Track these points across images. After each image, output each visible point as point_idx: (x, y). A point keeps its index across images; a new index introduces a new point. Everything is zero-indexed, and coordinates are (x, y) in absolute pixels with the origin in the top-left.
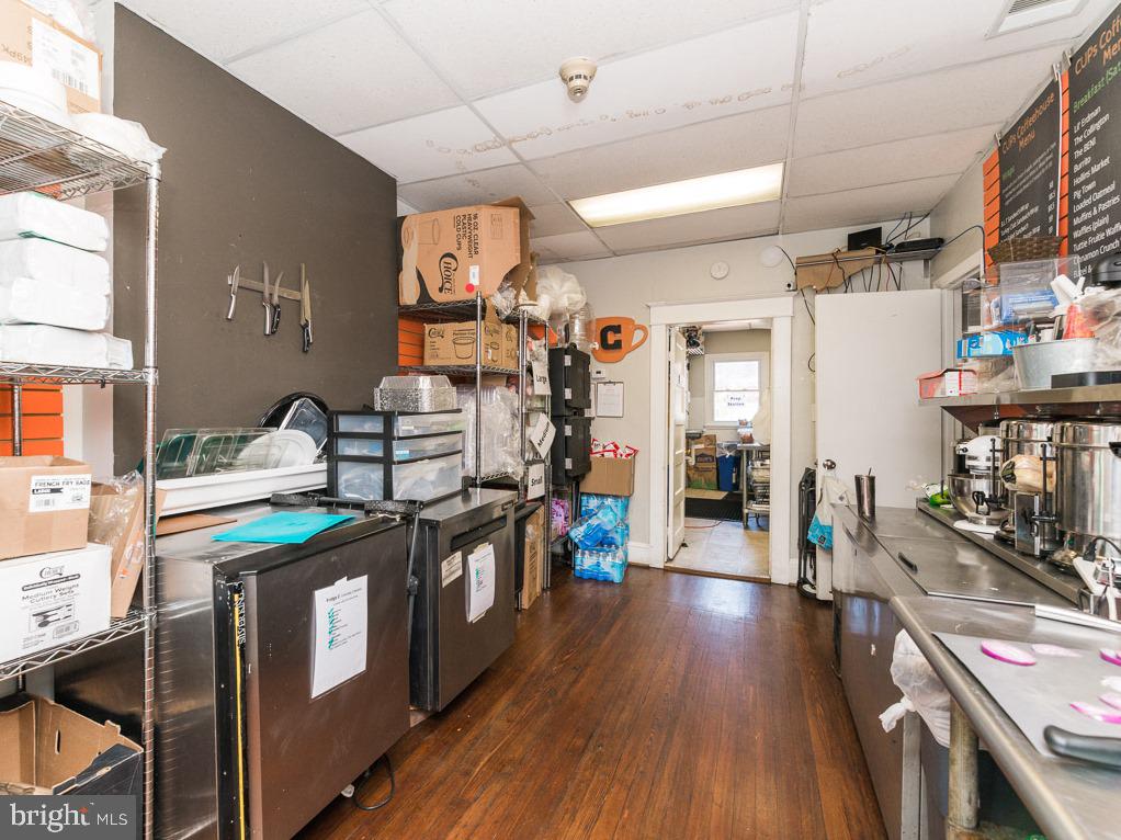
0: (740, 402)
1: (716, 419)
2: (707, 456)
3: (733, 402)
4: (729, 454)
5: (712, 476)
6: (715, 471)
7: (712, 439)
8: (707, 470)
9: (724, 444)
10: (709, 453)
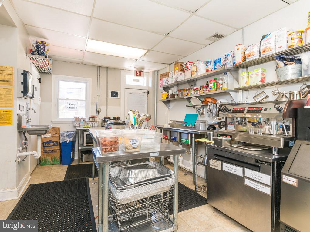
0: (75, 106)
1: (60, 117)
2: (53, 142)
3: (71, 106)
4: (68, 140)
5: (57, 155)
6: (59, 152)
7: (56, 130)
8: (54, 151)
9: (65, 134)
10: (54, 140)
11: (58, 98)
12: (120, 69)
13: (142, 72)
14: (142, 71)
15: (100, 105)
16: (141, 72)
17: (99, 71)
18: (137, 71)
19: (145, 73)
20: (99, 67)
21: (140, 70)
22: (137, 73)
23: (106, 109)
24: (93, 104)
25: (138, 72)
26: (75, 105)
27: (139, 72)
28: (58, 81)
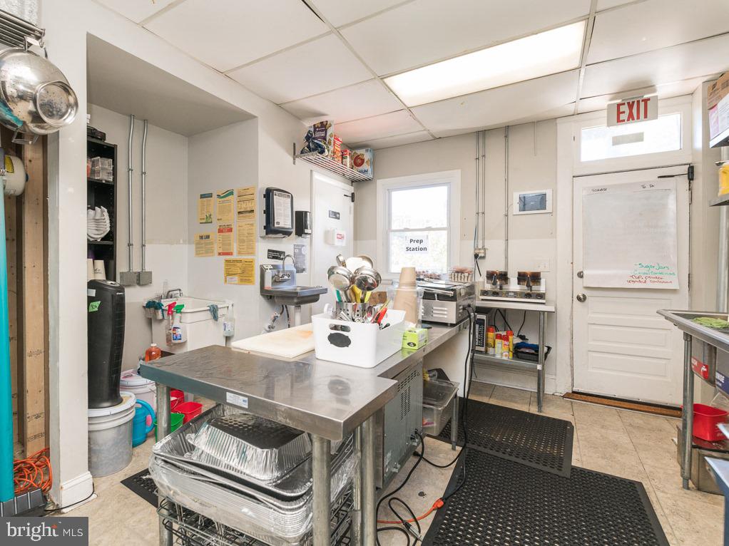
0: (422, 246)
11: (389, 230)
12: (556, 118)
13: (646, 101)
14: (646, 96)
15: (484, 239)
16: (642, 104)
17: (481, 144)
18: (619, 105)
19: (660, 104)
20: (482, 134)
21: (630, 97)
22: (619, 113)
23: (503, 247)
24: (463, 236)
25: (625, 108)
26: (421, 241)
27: (631, 106)
28: (389, 191)
